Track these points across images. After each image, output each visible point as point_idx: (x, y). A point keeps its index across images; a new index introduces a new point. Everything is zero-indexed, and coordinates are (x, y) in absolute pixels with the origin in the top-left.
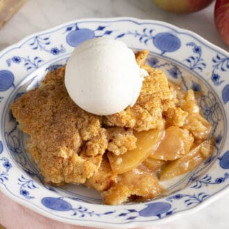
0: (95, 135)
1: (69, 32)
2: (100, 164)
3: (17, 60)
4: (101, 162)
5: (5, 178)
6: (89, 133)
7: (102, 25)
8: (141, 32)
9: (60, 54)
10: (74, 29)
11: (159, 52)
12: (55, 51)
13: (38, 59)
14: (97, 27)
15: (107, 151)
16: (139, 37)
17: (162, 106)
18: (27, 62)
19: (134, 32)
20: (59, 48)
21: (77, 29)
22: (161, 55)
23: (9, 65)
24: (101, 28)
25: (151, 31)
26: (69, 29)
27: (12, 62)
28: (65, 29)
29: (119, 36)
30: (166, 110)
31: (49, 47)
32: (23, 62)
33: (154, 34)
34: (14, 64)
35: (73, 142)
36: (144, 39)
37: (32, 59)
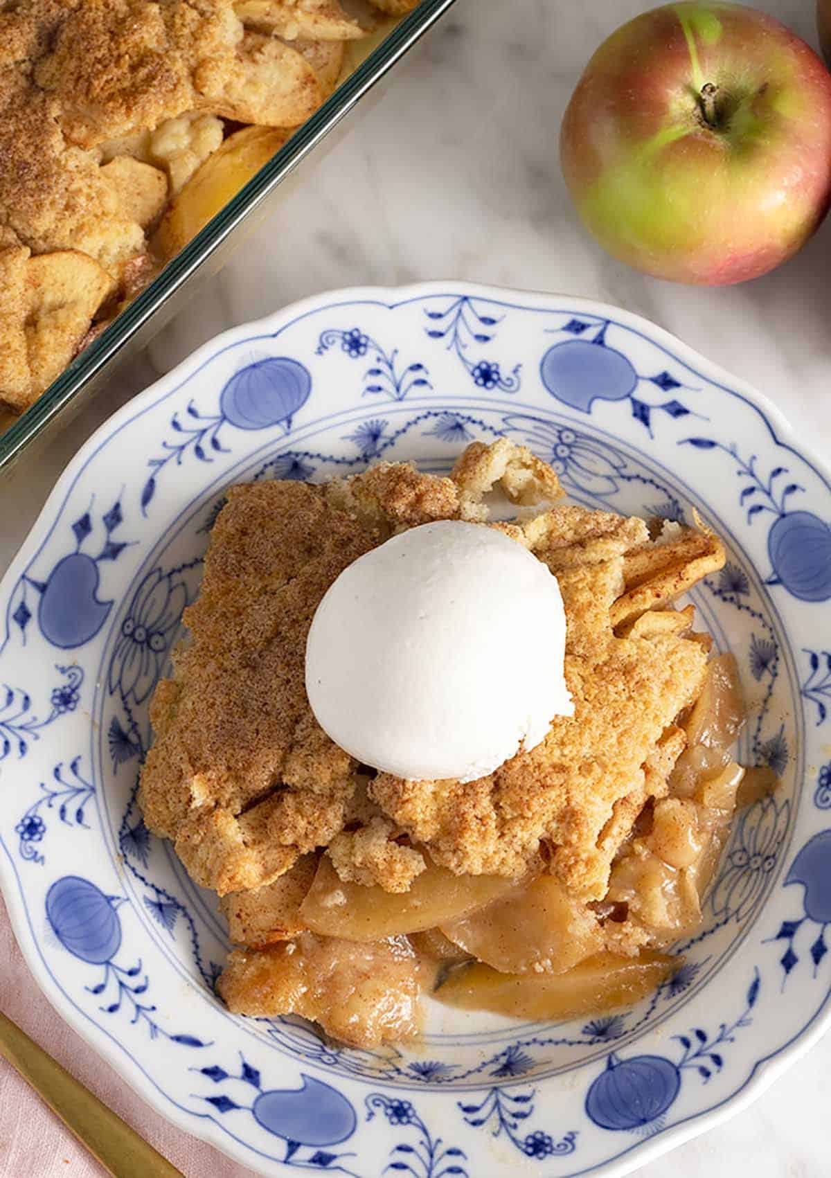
0: (316, 789)
1: (569, 336)
2: (275, 878)
3: (355, 344)
4: (283, 871)
5: (22, 744)
6: (306, 774)
7: (677, 373)
8: (763, 471)
9: (496, 393)
10: (589, 334)
11: (765, 568)
12: (486, 375)
13: (420, 375)
14: (656, 372)
15: (320, 850)
16: (748, 482)
17: (554, 825)
18: (382, 366)
19: (746, 459)
20: (505, 372)
21: (599, 341)
22: (762, 583)
23: (322, 348)
24: (666, 382)
25: (792, 488)
26: (577, 327)
27: (339, 342)
28: (566, 320)
29: (696, 442)
30: (559, 841)
31: (478, 354)
32: (369, 360)
33: (794, 503)
34: (337, 351)
35: (248, 766)
36: (758, 498)
37: (401, 365)
